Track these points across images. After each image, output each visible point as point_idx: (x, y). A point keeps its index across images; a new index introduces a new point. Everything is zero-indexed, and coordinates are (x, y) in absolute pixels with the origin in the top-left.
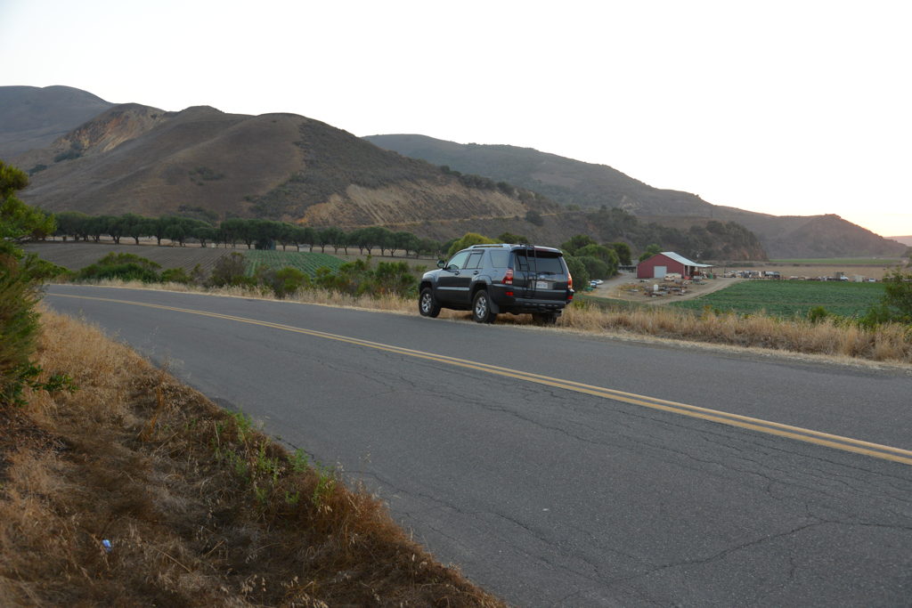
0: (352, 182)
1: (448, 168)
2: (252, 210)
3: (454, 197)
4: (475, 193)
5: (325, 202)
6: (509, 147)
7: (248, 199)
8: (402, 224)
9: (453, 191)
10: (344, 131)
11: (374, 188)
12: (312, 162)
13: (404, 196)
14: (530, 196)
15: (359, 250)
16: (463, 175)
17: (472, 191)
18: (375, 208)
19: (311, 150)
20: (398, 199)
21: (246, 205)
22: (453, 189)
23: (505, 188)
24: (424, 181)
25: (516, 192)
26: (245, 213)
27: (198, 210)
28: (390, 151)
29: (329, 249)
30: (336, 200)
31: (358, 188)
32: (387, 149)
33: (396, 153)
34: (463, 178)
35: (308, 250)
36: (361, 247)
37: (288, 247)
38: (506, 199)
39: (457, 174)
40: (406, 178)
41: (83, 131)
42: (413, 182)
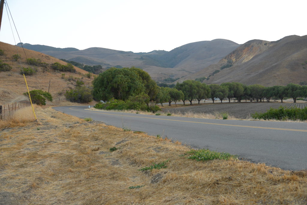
41: (233, 55)
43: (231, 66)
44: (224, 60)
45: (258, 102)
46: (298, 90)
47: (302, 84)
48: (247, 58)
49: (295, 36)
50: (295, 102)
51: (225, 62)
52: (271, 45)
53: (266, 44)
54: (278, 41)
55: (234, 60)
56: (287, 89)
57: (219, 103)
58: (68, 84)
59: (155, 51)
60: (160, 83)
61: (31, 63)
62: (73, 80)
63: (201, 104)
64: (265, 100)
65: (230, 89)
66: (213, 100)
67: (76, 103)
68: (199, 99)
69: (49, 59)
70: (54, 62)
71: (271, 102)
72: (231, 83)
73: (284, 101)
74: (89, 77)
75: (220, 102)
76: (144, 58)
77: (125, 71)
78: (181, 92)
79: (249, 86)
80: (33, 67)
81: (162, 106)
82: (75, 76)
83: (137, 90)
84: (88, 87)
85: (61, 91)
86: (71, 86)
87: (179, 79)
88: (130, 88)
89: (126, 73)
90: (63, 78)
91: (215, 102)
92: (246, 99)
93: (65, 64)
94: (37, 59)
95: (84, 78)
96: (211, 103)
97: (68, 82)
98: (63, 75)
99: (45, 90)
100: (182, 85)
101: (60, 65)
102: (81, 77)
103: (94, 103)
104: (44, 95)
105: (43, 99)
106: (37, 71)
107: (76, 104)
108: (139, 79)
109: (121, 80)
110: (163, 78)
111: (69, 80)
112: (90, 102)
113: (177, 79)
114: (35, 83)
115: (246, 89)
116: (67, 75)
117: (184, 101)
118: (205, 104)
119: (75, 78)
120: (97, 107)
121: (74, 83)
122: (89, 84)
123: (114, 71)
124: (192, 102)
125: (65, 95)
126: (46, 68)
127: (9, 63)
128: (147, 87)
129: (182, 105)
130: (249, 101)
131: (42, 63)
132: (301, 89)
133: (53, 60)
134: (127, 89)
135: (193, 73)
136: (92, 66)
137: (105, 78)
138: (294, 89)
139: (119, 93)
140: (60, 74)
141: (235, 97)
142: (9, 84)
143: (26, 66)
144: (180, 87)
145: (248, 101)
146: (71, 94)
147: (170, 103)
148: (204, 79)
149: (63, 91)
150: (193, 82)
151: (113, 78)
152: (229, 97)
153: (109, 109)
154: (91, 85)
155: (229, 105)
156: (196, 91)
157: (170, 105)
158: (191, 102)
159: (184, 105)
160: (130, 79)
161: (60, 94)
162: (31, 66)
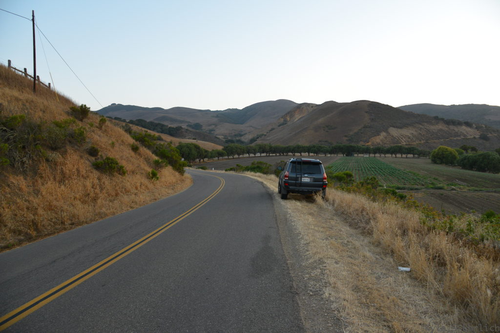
0: (391, 126)
1: (437, 117)
2: (347, 140)
3: (441, 130)
4: (452, 127)
5: (378, 135)
6: (472, 105)
7: (346, 136)
8: (415, 143)
9: (440, 127)
10: (387, 105)
11: (401, 128)
12: (373, 119)
13: (416, 131)
14: (482, 127)
15: (391, 155)
16: (445, 119)
17: (450, 126)
18: (402, 137)
19: (373, 115)
20: (412, 132)
21: (345, 139)
22: (441, 126)
23: (468, 124)
24: (426, 124)
25: (474, 125)
26: (344, 142)
27: (326, 142)
28: (409, 112)
29: (377, 155)
30: (383, 134)
31: (394, 129)
32: (407, 111)
33: (412, 112)
34: (445, 121)
35: (368, 156)
36: (392, 154)
37: (359, 155)
38: (468, 129)
39: (442, 119)
40: (417, 123)
41: (288, 115)
42: (420, 124)
44: (281, 119)
48: (297, 117)
50: (301, 155)
51: (282, 121)
53: (312, 107)
55: (288, 119)
63: (240, 157)
65: (260, 148)
66: (249, 155)
68: (239, 154)
75: (254, 156)
76: (219, 115)
78: (224, 152)
87: (246, 134)
92: (272, 153)
117: (228, 157)
118: (243, 157)
124: (234, 157)
130: (275, 155)
132: (303, 147)
135: (259, 129)
141: (264, 152)
156: (235, 150)
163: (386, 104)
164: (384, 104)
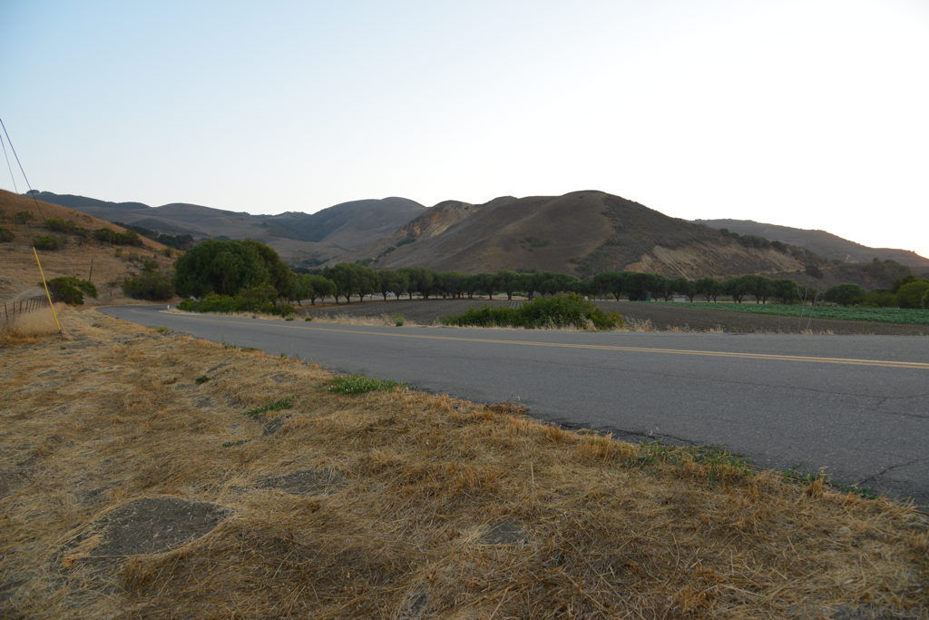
0: (656, 244)
1: (726, 231)
2: (577, 270)
3: (736, 256)
4: (753, 251)
5: (639, 260)
7: (572, 261)
9: (735, 250)
10: (636, 203)
11: (673, 248)
12: (620, 228)
13: (698, 256)
14: (801, 253)
16: (741, 235)
17: (750, 249)
18: (679, 265)
19: (617, 219)
20: (694, 258)
23: (779, 247)
24: (709, 243)
25: (788, 250)
30: (646, 258)
31: (662, 249)
34: (742, 238)
38: (781, 256)
39: (735, 236)
40: (696, 240)
41: (416, 224)
42: (701, 243)
43: (413, 241)
44: (402, 231)
45: (454, 299)
46: (514, 281)
47: (521, 271)
48: (438, 229)
49: (510, 198)
50: (510, 298)
51: (404, 234)
52: (475, 211)
53: (467, 208)
54: (485, 204)
55: (418, 232)
56: (498, 279)
57: (394, 300)
58: (128, 267)
59: (288, 213)
60: (297, 266)
61: (54, 227)
62: (137, 260)
63: (365, 302)
64: (466, 296)
65: (412, 278)
66: (385, 296)
67: (144, 301)
68: (363, 293)
69: (91, 222)
70: (100, 227)
71: (475, 299)
72: (413, 268)
73: (493, 297)
74: (168, 254)
75: (396, 298)
76: (268, 224)
77: (234, 246)
78: (331, 281)
79: (441, 273)
80: (58, 236)
81: (300, 305)
82: (141, 253)
83: (256, 279)
84: (167, 273)
85: (114, 279)
86: (133, 270)
87: (328, 260)
88: (243, 274)
89: (236, 249)
90: (117, 256)
91: (387, 298)
92: (435, 294)
93: (122, 230)
94: (66, 220)
95: (160, 257)
96: (381, 301)
97: (128, 263)
98: (118, 250)
99: (84, 277)
100: (332, 271)
101: (113, 232)
102: (153, 256)
103: (178, 300)
104: (80, 286)
105: (78, 292)
106: (66, 242)
107: (144, 303)
108: (259, 259)
109: (226, 261)
110: (302, 259)
111: (131, 260)
112: (169, 298)
113: (325, 261)
114: (63, 264)
115: (436, 278)
116: (127, 251)
117: (336, 298)
118: (371, 301)
119: (142, 257)
120: (182, 307)
121: (139, 265)
122: (167, 267)
123: (215, 245)
124: (351, 298)
125: (122, 286)
126: (85, 237)
127: (10, 226)
128: (273, 272)
129: (334, 304)
130: (442, 297)
131: (77, 229)
132: (518, 278)
133: (98, 224)
134: (237, 277)
135: (353, 251)
136: (175, 236)
137: (198, 258)
138: (508, 278)
139: (224, 284)
140: (112, 250)
141: (419, 290)
142: (9, 265)
143: (45, 234)
144: (330, 273)
145: (439, 297)
146: (134, 284)
147: (313, 299)
148: (370, 261)
149: (118, 278)
150: (351, 265)
151: (212, 257)
152: (411, 291)
153: (205, 311)
154: (172, 269)
155: (410, 304)
156: (356, 280)
157: (313, 303)
158: (348, 298)
159: (337, 303)
160: (244, 260)
161: (113, 285)
162: (53, 234)
163: (634, 200)
164: (630, 201)
